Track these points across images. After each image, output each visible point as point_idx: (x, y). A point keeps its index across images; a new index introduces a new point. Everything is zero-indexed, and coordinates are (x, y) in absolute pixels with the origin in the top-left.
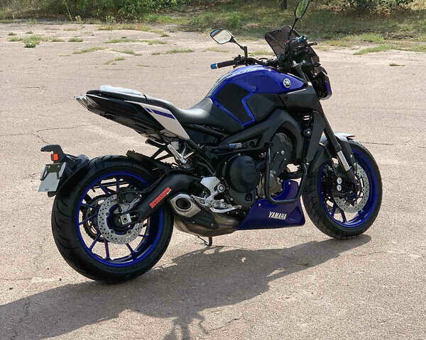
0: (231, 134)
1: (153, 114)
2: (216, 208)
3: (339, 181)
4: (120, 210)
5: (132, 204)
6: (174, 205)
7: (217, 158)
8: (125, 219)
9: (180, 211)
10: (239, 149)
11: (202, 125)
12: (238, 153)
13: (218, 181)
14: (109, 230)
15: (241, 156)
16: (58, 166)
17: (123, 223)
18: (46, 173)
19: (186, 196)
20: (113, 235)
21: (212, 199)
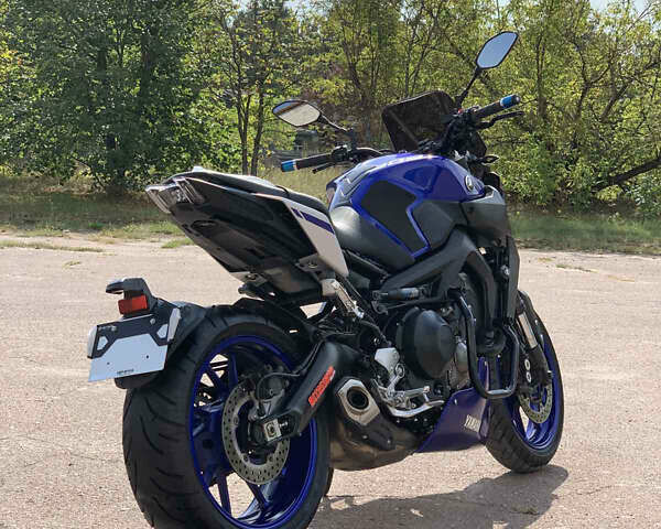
0: (394, 271)
1: (303, 222)
3: (527, 364)
4: (261, 412)
5: (274, 400)
7: (387, 313)
8: (272, 429)
10: (417, 298)
11: (354, 252)
12: (413, 306)
13: (397, 357)
14: (241, 456)
15: (421, 311)
16: (152, 321)
17: (269, 439)
18: (103, 341)
19: (360, 383)
20: (248, 464)
21: (393, 390)
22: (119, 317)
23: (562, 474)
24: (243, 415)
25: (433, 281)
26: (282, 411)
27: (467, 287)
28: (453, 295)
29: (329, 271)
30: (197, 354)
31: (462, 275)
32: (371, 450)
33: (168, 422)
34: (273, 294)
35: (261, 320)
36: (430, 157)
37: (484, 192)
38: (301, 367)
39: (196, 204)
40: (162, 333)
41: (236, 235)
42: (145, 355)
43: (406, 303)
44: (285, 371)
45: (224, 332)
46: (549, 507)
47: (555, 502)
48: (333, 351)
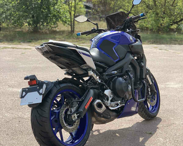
0: (110, 66)
2: (111, 107)
3: (149, 89)
4: (71, 112)
5: (75, 108)
6: (96, 107)
7: (108, 79)
8: (74, 117)
9: (98, 109)
10: (116, 74)
11: (98, 62)
12: (115, 76)
13: (111, 92)
14: (66, 125)
15: (118, 78)
16: (38, 88)
17: (74, 119)
18: (24, 93)
19: (100, 101)
20: (68, 127)
21: (110, 102)
22: (28, 86)
23: (160, 120)
24: (66, 112)
25: (121, 68)
26: (77, 111)
27: (131, 69)
28: (127, 72)
29: (90, 68)
30: (51, 96)
31: (130, 66)
32: (104, 119)
33: (44, 117)
34: (74, 74)
35: (70, 85)
36: (120, 32)
37: (136, 41)
38: (82, 98)
39: (50, 51)
40: (41, 91)
41: (62, 59)
42: (36, 98)
43: (113, 76)
44: (78, 99)
45: (60, 89)
46: (156, 132)
47: (158, 129)
48: (92, 91)
